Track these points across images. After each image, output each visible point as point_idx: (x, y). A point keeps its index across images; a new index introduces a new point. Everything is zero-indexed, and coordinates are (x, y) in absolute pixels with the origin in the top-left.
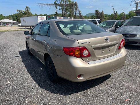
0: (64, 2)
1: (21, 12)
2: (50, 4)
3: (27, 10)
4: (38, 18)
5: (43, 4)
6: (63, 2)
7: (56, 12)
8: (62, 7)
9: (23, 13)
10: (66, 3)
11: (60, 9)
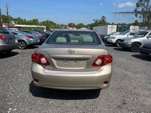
0: (147, 9)
1: (97, 21)
2: (124, 13)
3: (103, 19)
4: (108, 28)
5: (116, 13)
6: (145, 9)
7: (136, 21)
8: (143, 14)
9: (99, 22)
10: (149, 10)
11: (140, 17)
